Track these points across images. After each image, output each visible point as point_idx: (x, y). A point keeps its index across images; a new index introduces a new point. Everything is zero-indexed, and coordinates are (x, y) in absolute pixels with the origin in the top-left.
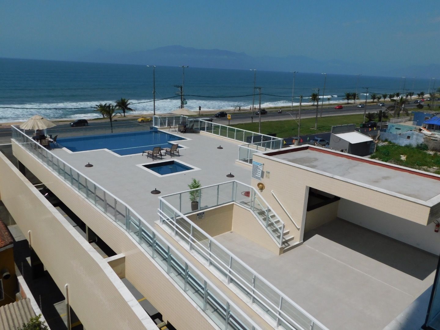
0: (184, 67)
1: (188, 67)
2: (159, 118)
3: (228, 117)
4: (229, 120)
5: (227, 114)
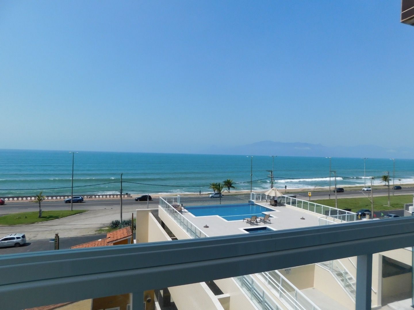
0: (274, 156)
2: (255, 194)
3: (309, 194)
4: (310, 196)
5: (308, 192)
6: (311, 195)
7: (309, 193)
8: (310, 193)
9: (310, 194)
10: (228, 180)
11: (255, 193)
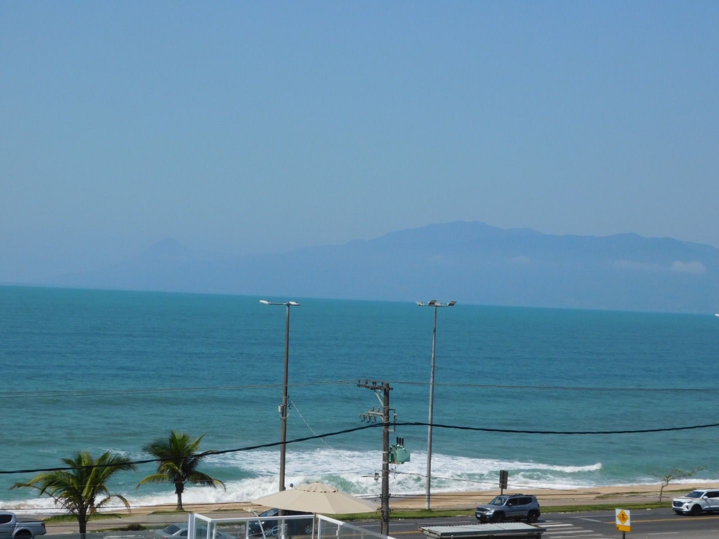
0: (436, 304)
1: (451, 305)
2: (212, 525)
3: (618, 522)
4: (624, 533)
5: (612, 508)
6: (628, 523)
7: (618, 511)
8: (627, 513)
9: (623, 518)
10: (173, 440)
11: (209, 520)
